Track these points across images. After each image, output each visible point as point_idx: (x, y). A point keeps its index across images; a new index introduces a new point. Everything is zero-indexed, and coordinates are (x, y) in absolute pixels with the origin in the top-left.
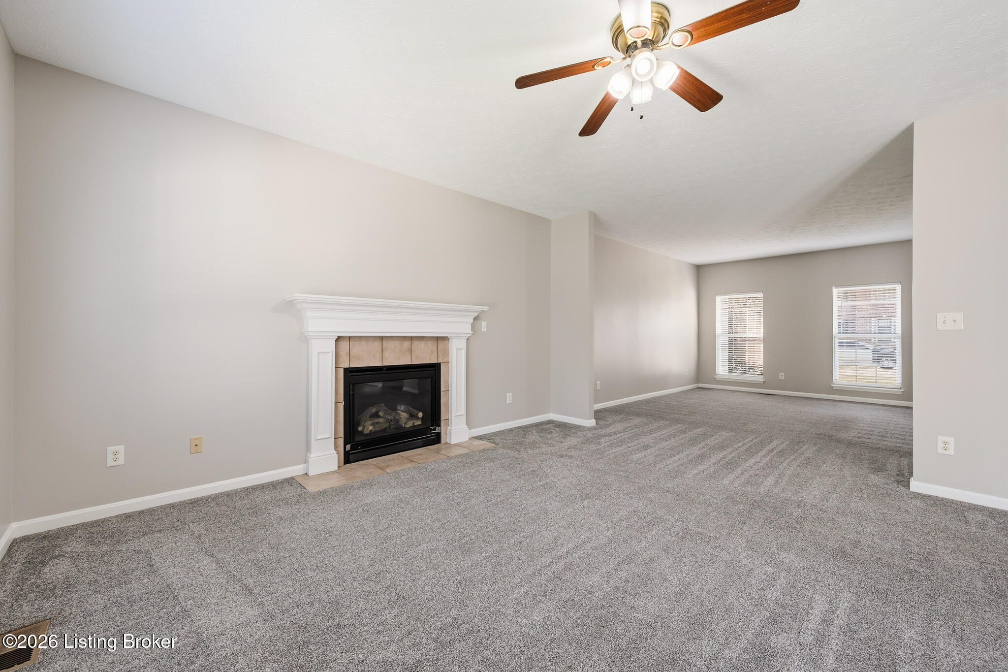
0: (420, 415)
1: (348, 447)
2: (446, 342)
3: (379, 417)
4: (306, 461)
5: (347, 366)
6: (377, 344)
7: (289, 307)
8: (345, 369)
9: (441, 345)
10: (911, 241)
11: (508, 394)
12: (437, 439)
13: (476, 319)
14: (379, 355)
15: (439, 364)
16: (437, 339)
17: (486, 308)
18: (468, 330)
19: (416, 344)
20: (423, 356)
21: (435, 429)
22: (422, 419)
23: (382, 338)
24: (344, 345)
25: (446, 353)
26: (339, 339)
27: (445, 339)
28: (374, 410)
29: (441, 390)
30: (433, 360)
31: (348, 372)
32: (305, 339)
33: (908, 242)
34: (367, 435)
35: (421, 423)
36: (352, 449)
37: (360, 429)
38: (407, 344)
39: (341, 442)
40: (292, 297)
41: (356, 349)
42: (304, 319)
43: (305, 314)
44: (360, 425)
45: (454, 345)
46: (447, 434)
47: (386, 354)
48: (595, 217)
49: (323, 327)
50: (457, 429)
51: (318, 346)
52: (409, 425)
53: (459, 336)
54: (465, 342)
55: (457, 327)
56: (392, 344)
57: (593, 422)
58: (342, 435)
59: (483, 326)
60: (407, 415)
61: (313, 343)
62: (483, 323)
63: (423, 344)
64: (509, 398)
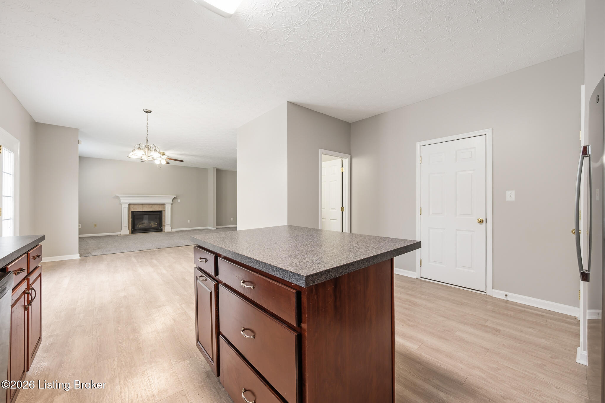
0: (156, 224)
1: (133, 230)
3: (144, 224)
4: (121, 232)
5: (132, 210)
6: (141, 206)
7: (117, 197)
8: (132, 211)
9: (162, 206)
12: (161, 230)
13: (175, 198)
14: (142, 208)
15: (162, 211)
16: (161, 204)
17: (176, 196)
18: (171, 202)
19: (153, 205)
20: (156, 208)
21: (161, 228)
22: (157, 224)
23: (143, 204)
24: (132, 206)
25: (164, 208)
26: (129, 204)
27: (165, 204)
28: (143, 222)
29: (163, 217)
30: (160, 210)
31: (133, 212)
32: (121, 204)
34: (139, 227)
35: (156, 226)
38: (151, 206)
39: (131, 228)
40: (117, 195)
41: (135, 206)
42: (120, 200)
43: (121, 199)
44: (137, 225)
45: (166, 206)
46: (164, 229)
47: (144, 208)
48: (216, 168)
49: (125, 201)
50: (167, 228)
51: (123, 206)
52: (153, 226)
53: (168, 204)
54: (170, 205)
55: (168, 201)
56: (146, 205)
57: (215, 229)
58: (131, 227)
59: (179, 201)
60: (153, 224)
61: (123, 205)
62: (178, 200)
63: (156, 205)
64: (189, 221)
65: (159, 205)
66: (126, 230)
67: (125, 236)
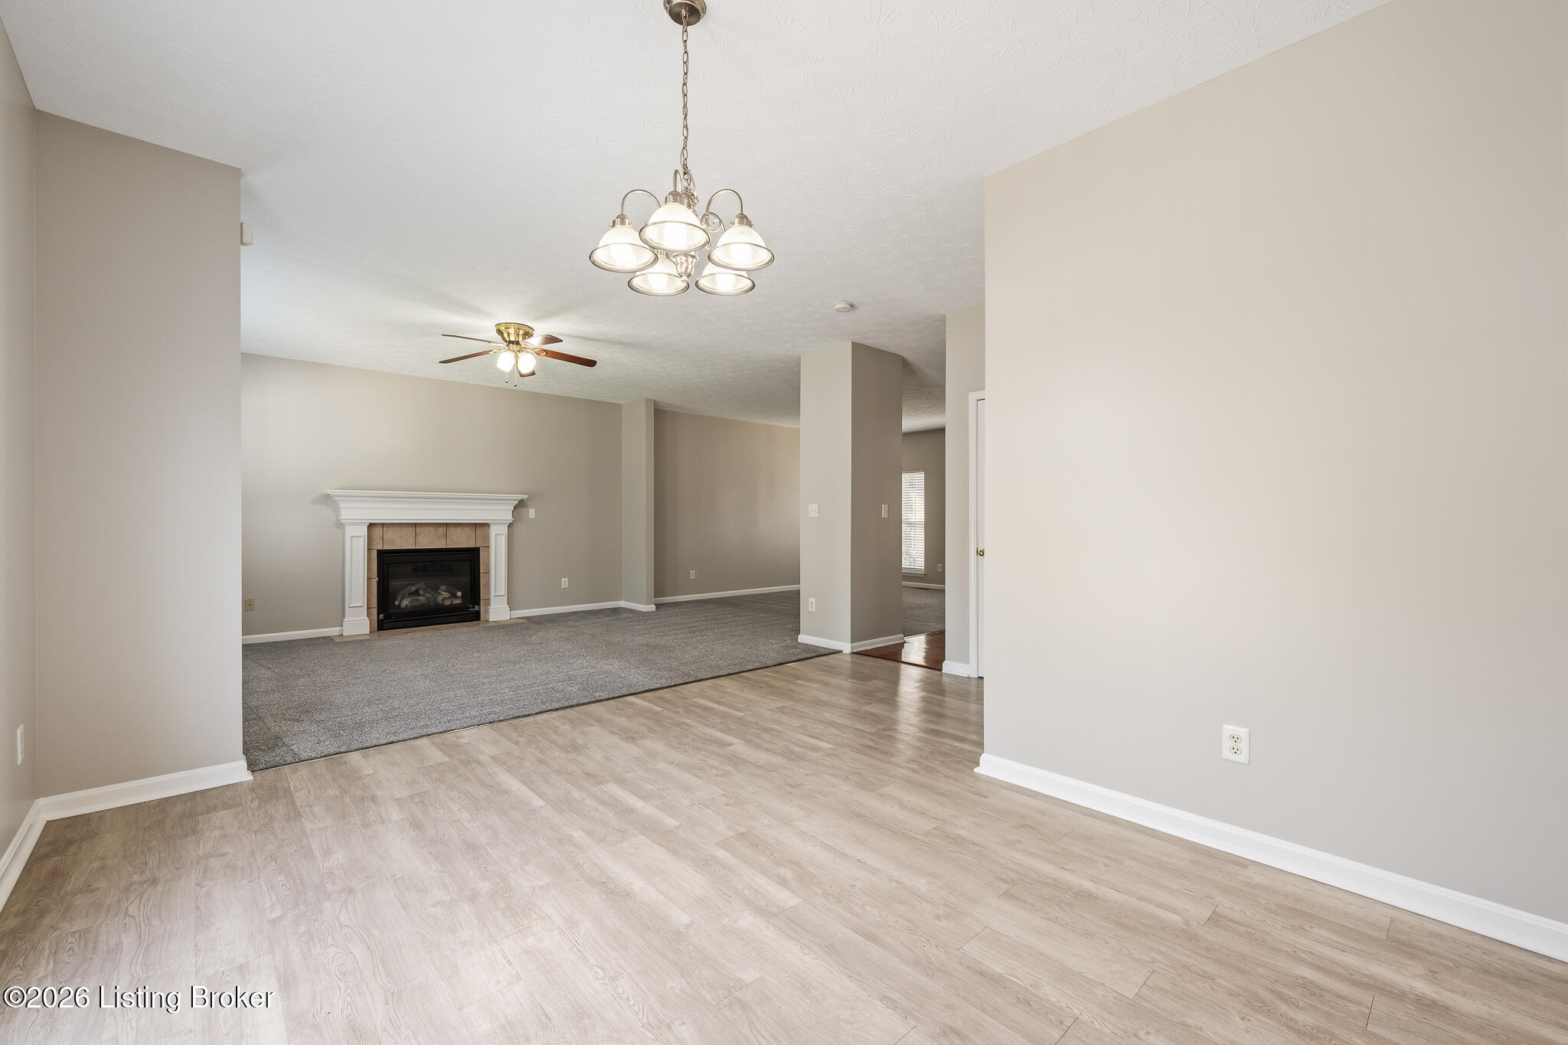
0: (459, 594)
1: (381, 616)
2: (487, 528)
3: (419, 595)
4: (342, 626)
5: (380, 548)
6: (410, 530)
7: (327, 499)
8: (378, 551)
9: (480, 531)
10: (944, 429)
11: (563, 579)
12: (476, 617)
13: (520, 505)
14: (412, 539)
15: (479, 548)
16: (476, 526)
17: (525, 497)
18: (508, 517)
19: (451, 529)
20: (461, 540)
21: (474, 607)
22: (462, 597)
23: (415, 525)
24: (377, 531)
25: (487, 538)
26: (371, 526)
27: (487, 525)
28: (414, 589)
29: (481, 571)
30: (471, 545)
31: (381, 553)
32: (340, 525)
33: (940, 431)
34: (403, 609)
35: (460, 602)
36: (385, 617)
37: (397, 603)
38: (441, 530)
39: (375, 612)
40: (329, 491)
41: (390, 534)
42: (337, 510)
43: (342, 505)
44: (395, 600)
45: (494, 531)
46: (487, 612)
47: (420, 539)
48: (655, 402)
49: (357, 515)
50: (497, 609)
51: (350, 531)
52: (447, 603)
53: (499, 523)
54: (506, 527)
55: (497, 514)
56: (426, 529)
57: (652, 608)
58: (376, 606)
59: (532, 513)
60: (446, 595)
61: (348, 528)
62: (530, 510)
63: (459, 530)
64: (565, 582)
65: (467, 530)
66: (358, 621)
67: (357, 642)
